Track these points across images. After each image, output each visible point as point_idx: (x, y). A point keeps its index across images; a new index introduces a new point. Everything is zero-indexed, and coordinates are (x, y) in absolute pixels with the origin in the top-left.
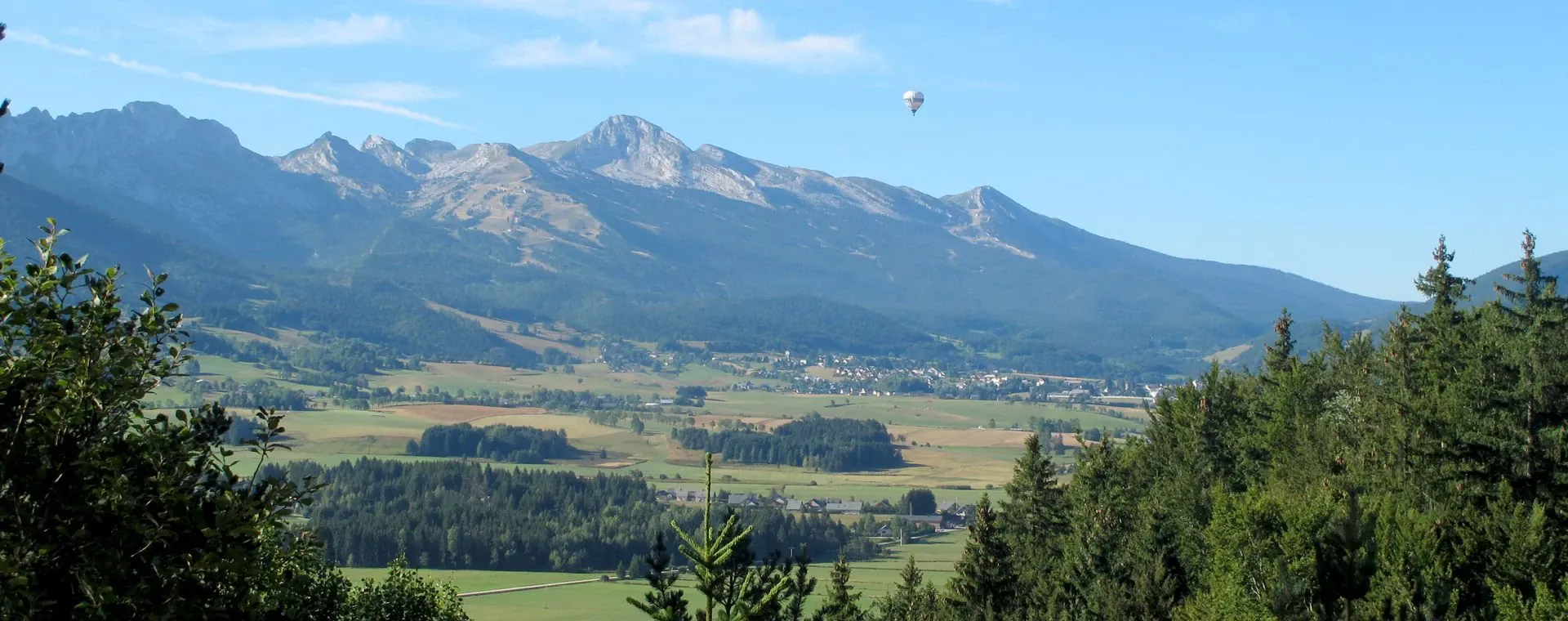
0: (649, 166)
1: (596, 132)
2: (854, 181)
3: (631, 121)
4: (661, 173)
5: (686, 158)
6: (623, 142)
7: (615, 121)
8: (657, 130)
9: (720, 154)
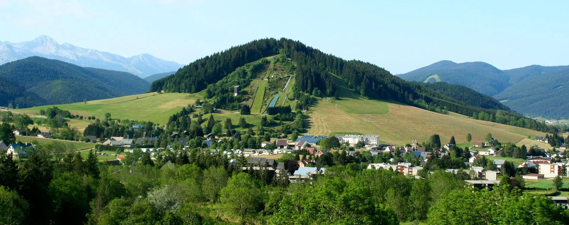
0: (49, 48)
1: (36, 39)
2: (103, 53)
3: (45, 36)
4: (52, 50)
5: (57, 46)
6: (43, 42)
7: (41, 37)
8: (51, 39)
9: (69, 45)
